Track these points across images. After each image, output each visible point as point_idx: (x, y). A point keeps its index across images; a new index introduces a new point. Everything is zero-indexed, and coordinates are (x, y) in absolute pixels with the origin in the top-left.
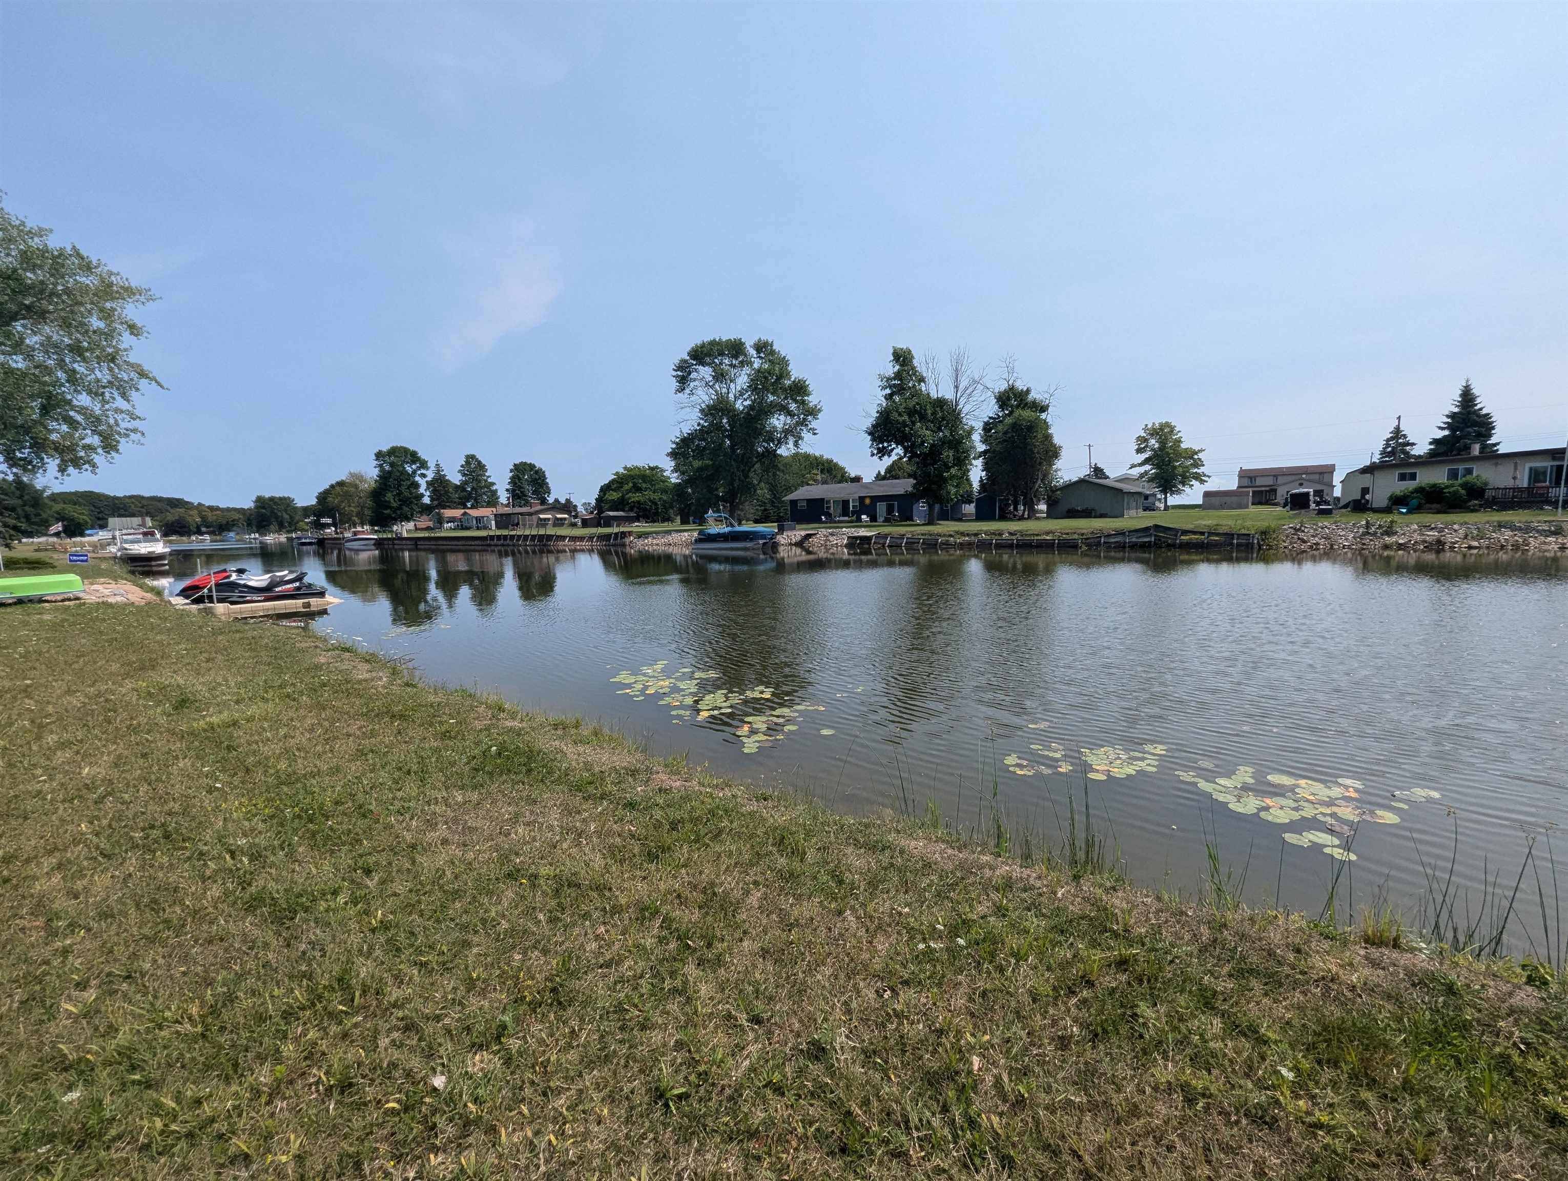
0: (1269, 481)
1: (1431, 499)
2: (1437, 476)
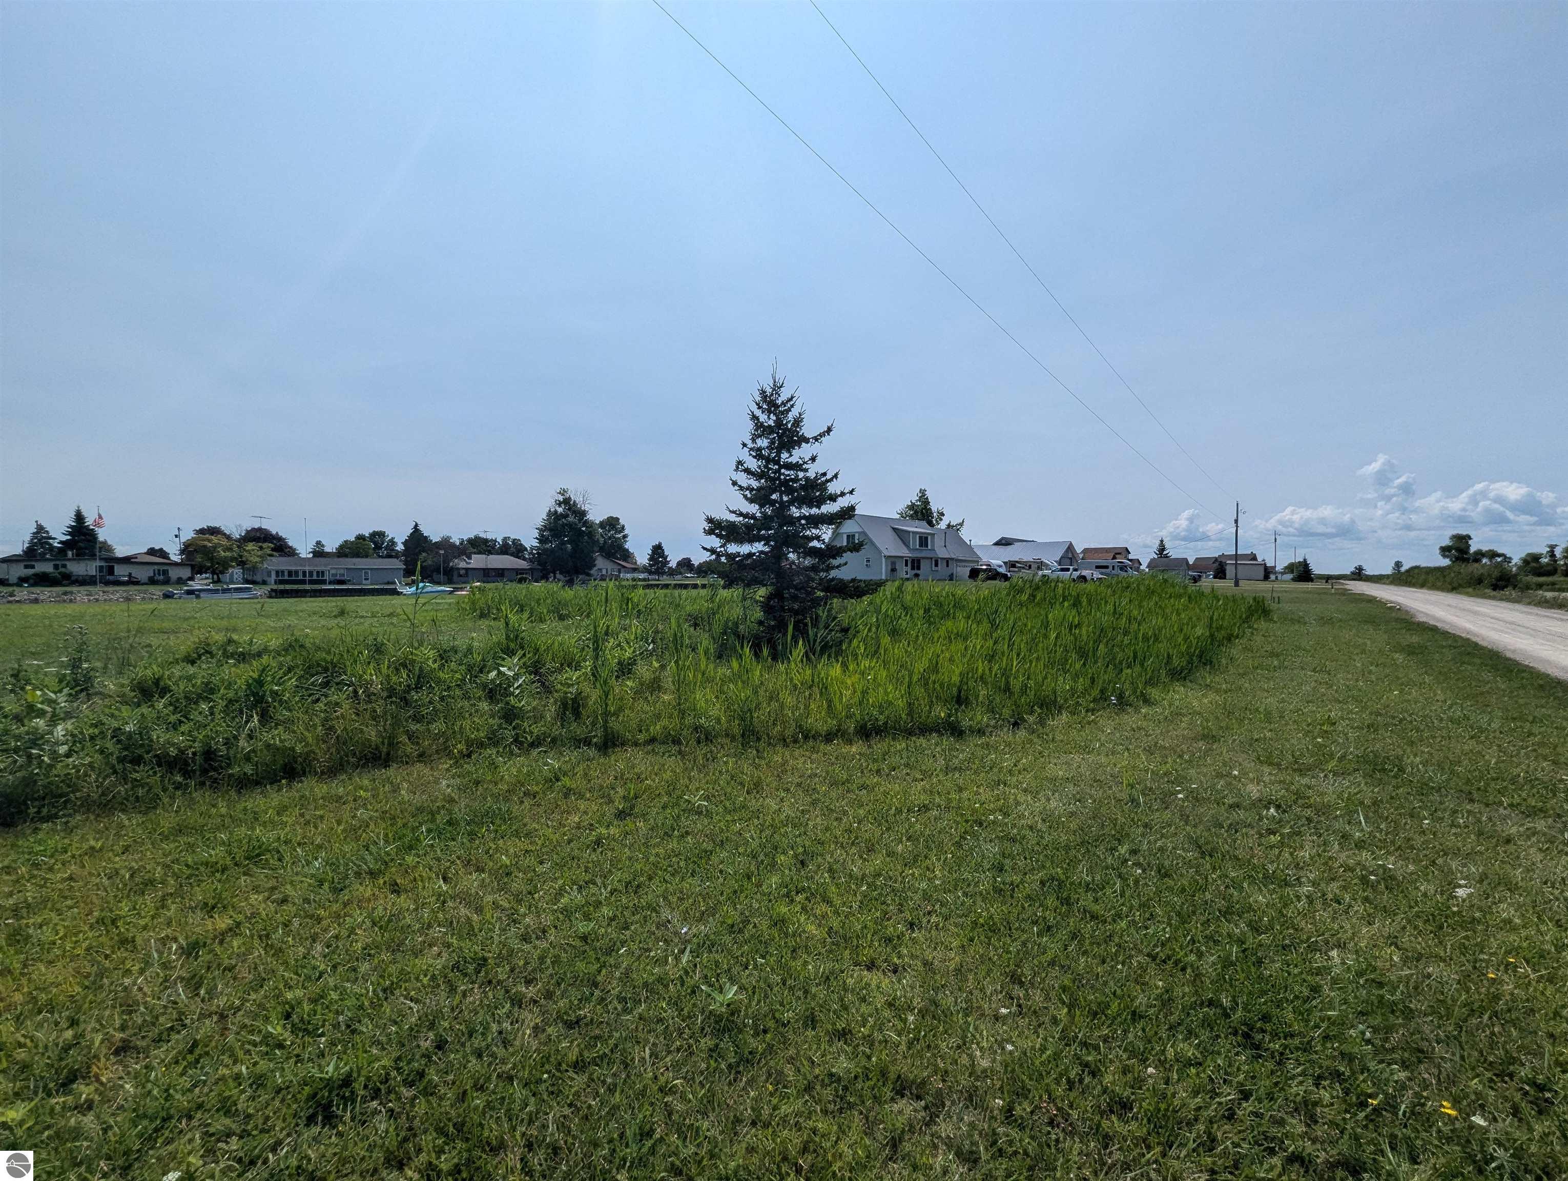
1: (42, 580)
2: (46, 567)
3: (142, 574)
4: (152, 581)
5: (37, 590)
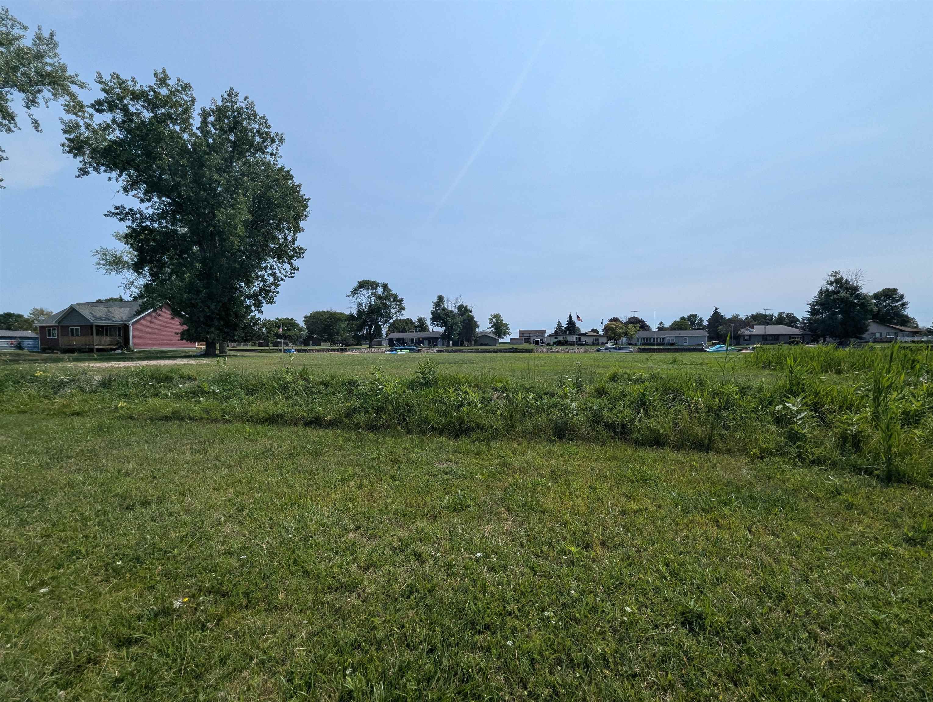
0: (528, 335)
1: (559, 343)
2: (560, 338)
3: (590, 340)
4: (593, 344)
5: (558, 347)
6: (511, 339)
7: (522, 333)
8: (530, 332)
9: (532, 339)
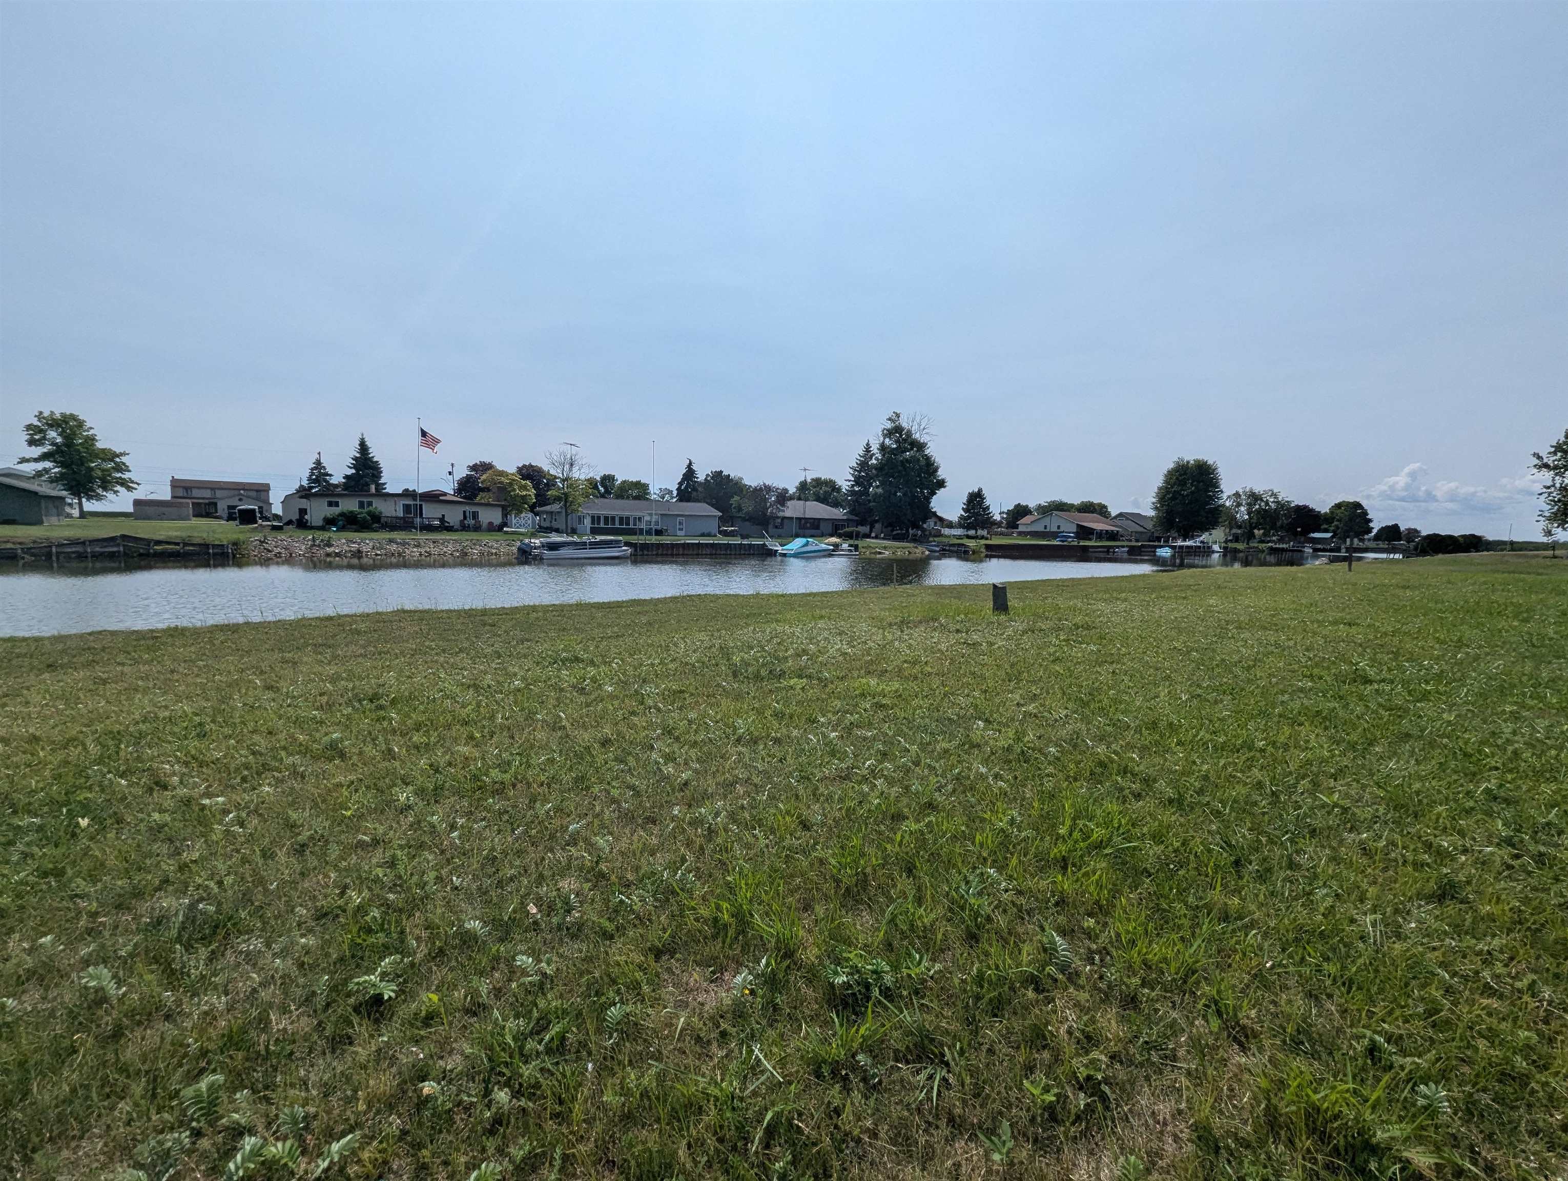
0: (207, 494)
1: (350, 522)
2: (352, 505)
4: (464, 528)
6: (137, 503)
7: (181, 487)
8: (214, 486)
9: (222, 507)
